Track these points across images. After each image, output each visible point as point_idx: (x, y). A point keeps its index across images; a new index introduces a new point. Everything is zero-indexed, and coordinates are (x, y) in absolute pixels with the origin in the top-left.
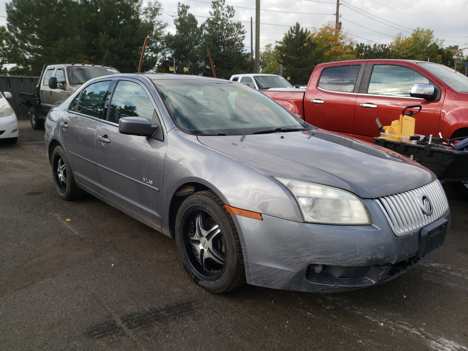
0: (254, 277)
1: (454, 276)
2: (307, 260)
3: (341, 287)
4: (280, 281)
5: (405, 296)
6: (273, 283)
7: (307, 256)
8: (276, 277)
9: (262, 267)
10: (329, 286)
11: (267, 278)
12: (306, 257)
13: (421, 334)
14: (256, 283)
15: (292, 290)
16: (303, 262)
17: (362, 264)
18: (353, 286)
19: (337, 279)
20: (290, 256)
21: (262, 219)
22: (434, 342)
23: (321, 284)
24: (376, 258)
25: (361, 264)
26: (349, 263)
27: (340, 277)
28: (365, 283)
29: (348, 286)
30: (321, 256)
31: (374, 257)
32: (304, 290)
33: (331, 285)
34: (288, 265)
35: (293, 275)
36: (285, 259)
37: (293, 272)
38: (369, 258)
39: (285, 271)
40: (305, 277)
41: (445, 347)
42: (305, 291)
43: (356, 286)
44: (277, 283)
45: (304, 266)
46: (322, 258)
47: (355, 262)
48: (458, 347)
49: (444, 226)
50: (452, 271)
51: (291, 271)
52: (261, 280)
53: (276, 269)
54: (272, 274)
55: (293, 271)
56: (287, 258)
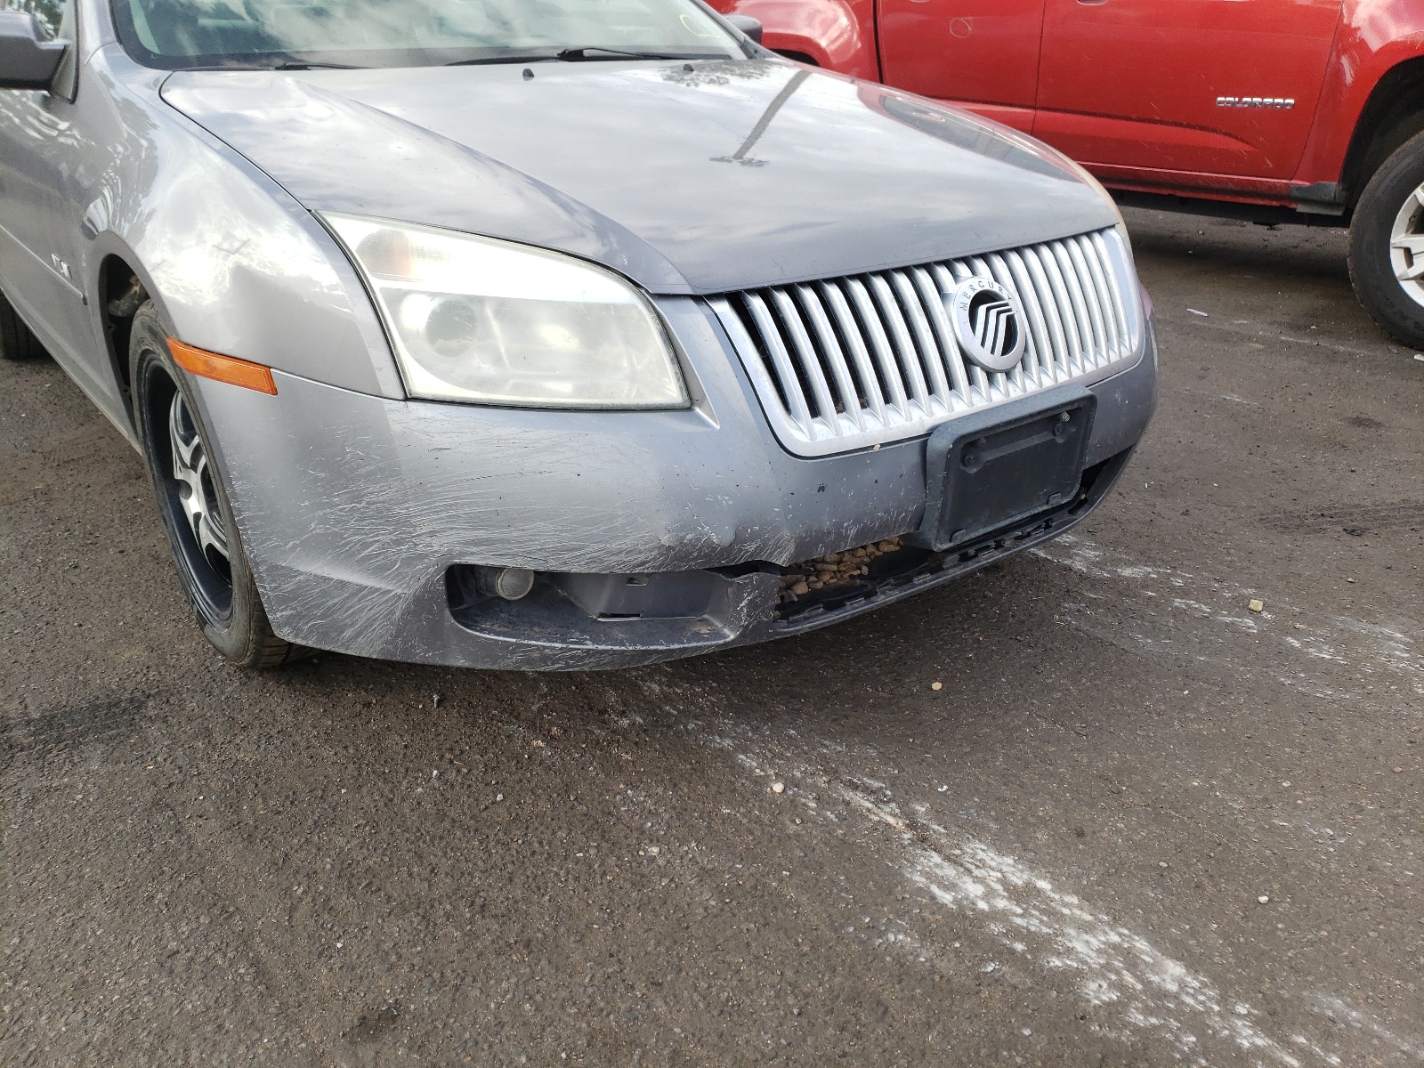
0: (284, 613)
1: (1177, 613)
2: (436, 548)
3: (589, 650)
4: (366, 627)
5: (937, 686)
6: (348, 633)
7: (432, 534)
8: (350, 612)
9: (298, 578)
10: (544, 647)
11: (323, 616)
12: (428, 540)
13: (907, 826)
14: (296, 636)
15: (418, 660)
16: (421, 557)
17: (644, 563)
18: (639, 647)
19: (595, 621)
20: (377, 535)
21: (275, 392)
22: (936, 858)
23: (514, 640)
24: (698, 540)
25: (638, 566)
26: (593, 560)
27: (603, 615)
28: (697, 636)
29: (617, 648)
30: (482, 534)
31: (689, 537)
32: (461, 662)
33: (549, 644)
34: (380, 570)
35: (401, 606)
36: (366, 546)
37: (400, 597)
38: (666, 540)
39: (373, 590)
40: (447, 613)
41: (967, 879)
42: (467, 665)
43: (652, 648)
44: (358, 635)
45: (430, 573)
46: (487, 540)
47: (615, 558)
48: (1020, 883)
49: (1066, 417)
50: (1184, 593)
51: (390, 591)
52: (307, 623)
53: (343, 584)
54: (336, 604)
55: (399, 591)
56: (372, 543)
